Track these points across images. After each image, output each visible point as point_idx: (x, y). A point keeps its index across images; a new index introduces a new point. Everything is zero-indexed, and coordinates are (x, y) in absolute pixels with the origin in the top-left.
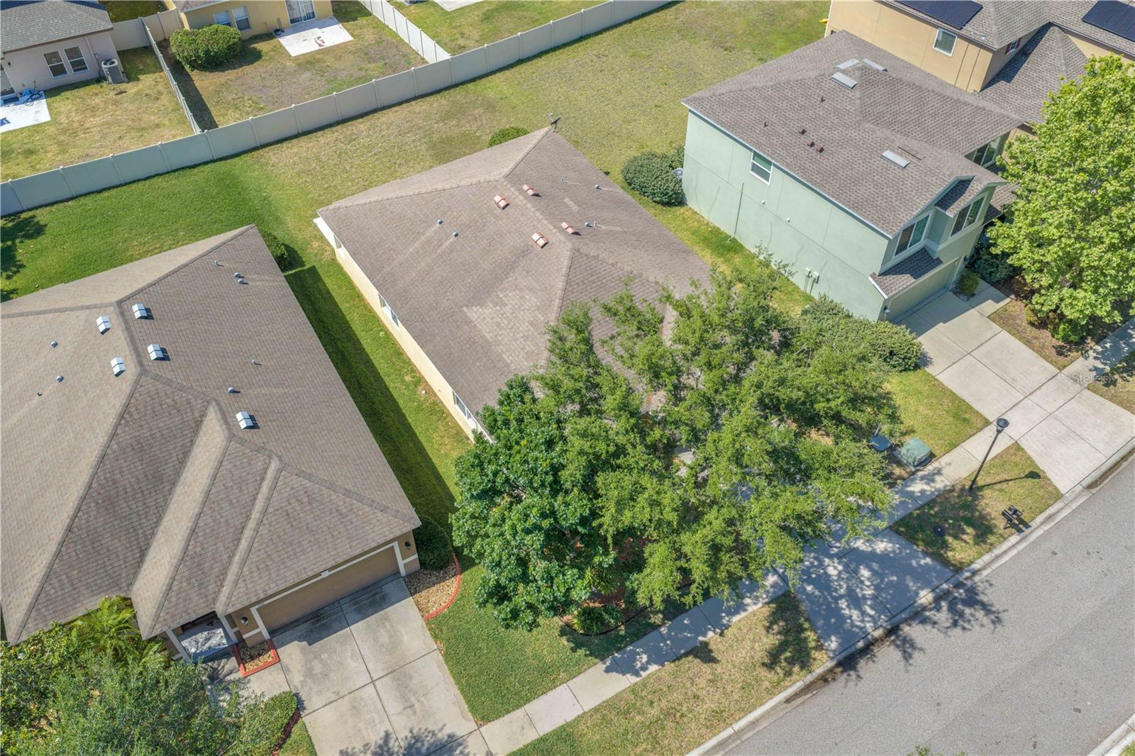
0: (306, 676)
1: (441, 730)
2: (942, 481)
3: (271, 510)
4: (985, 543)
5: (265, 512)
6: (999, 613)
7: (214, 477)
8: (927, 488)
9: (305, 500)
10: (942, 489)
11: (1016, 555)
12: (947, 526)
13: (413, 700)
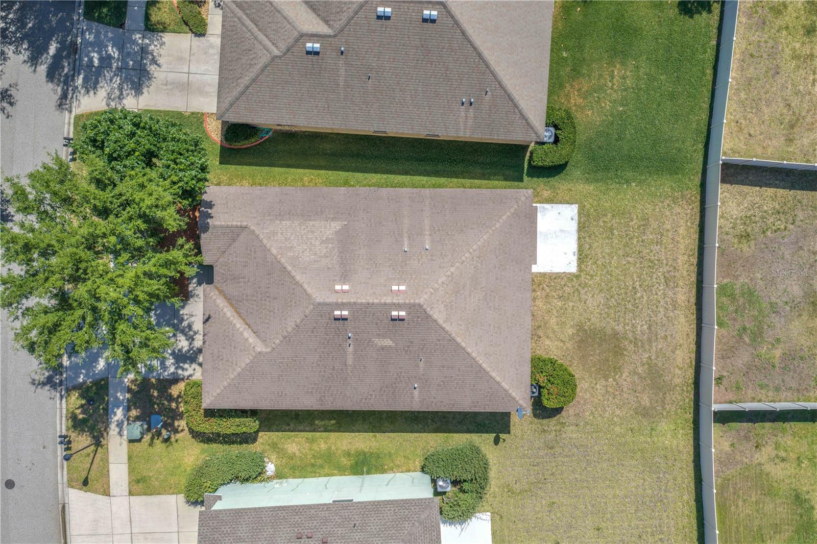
0: (211, 44)
1: (148, 91)
2: (114, 430)
3: (256, 42)
4: (71, 418)
5: (256, 38)
6: (36, 387)
7: (285, 18)
8: (116, 418)
9: (252, 62)
10: (110, 426)
11: (56, 428)
12: (91, 407)
13: (169, 87)
